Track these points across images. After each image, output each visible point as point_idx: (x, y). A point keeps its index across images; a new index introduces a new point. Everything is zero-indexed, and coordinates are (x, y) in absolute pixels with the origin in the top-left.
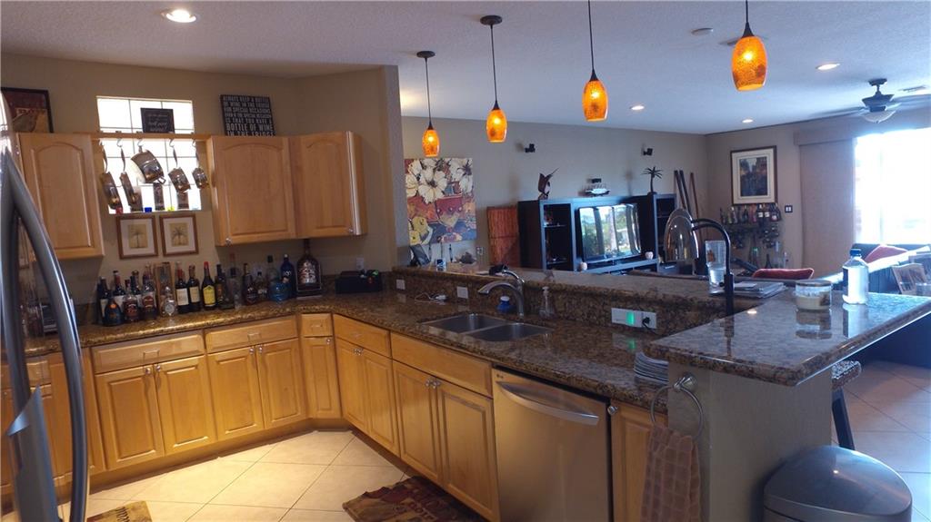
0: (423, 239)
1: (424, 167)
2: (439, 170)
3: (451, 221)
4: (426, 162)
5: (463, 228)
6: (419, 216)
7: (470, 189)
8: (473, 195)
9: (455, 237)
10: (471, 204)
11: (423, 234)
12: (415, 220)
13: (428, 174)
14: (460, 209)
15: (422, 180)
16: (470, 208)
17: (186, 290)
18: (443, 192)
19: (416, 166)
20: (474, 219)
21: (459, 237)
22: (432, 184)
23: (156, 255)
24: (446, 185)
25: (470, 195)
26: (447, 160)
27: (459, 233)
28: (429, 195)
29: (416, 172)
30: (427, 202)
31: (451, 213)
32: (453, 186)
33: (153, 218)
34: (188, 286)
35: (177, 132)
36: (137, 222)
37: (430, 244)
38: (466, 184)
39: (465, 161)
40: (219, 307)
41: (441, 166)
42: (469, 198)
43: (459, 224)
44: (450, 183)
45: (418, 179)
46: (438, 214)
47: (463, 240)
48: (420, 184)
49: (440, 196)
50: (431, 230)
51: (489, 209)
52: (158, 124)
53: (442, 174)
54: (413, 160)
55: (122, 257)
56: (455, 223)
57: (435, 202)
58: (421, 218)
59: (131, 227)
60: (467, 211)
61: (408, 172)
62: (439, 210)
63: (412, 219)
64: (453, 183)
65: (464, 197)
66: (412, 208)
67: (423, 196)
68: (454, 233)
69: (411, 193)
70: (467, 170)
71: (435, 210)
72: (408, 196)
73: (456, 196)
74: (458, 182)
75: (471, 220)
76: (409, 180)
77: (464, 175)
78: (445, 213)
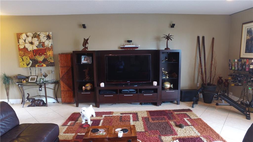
0: (28, 65)
1: (27, 36)
3: (41, 59)
4: (28, 34)
5: (47, 62)
6: (26, 56)
7: (50, 45)
9: (42, 66)
10: (51, 52)
11: (27, 63)
12: (24, 58)
13: (30, 39)
15: (27, 41)
16: (49, 53)
18: (37, 47)
19: (24, 36)
21: (44, 65)
22: (32, 43)
24: (38, 44)
25: (50, 48)
26: (38, 33)
28: (30, 48)
29: (24, 39)
30: (29, 50)
31: (40, 55)
37: (31, 67)
38: (48, 43)
39: (47, 34)
41: (36, 36)
43: (45, 61)
44: (40, 43)
45: (25, 41)
46: (35, 56)
47: (46, 66)
48: (26, 43)
49: (35, 48)
50: (31, 62)
53: (36, 39)
54: (22, 34)
56: (43, 59)
57: (33, 51)
60: (48, 55)
61: (20, 38)
62: (35, 54)
63: (22, 57)
64: (42, 43)
65: (47, 49)
66: (22, 53)
67: (27, 48)
68: (42, 64)
69: (22, 47)
70: (48, 37)
71: (33, 54)
72: (20, 48)
73: (43, 48)
74: (44, 42)
75: (51, 59)
76: (21, 42)
77: (47, 39)
78: (38, 55)
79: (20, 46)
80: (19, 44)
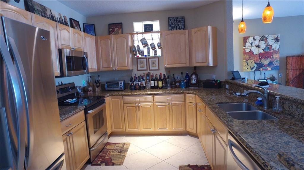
0: (252, 69)
1: (254, 39)
2: (262, 41)
3: (266, 62)
4: (256, 37)
5: (272, 65)
6: (251, 59)
7: (277, 48)
8: (279, 51)
9: (267, 69)
10: (278, 55)
11: (252, 67)
12: (249, 61)
13: (256, 43)
14: (271, 57)
15: (253, 45)
16: (276, 56)
17: (153, 81)
18: (263, 50)
19: (251, 40)
20: (278, 61)
21: (270, 69)
22: (258, 46)
23: (147, 70)
24: (265, 47)
25: (277, 51)
26: (266, 36)
27: (270, 67)
28: (256, 51)
29: (251, 42)
30: (255, 54)
31: (266, 58)
32: (269, 47)
33: (146, 58)
34: (154, 80)
35: (154, 31)
36: (142, 60)
37: (255, 71)
38: (275, 46)
39: (276, 36)
40: (162, 88)
41: (263, 39)
42: (276, 52)
43: (270, 64)
44: (267, 46)
45: (252, 44)
46: (260, 59)
47: (271, 70)
48: (252, 46)
49: (262, 51)
50: (256, 66)
51: (287, 57)
52: (148, 29)
53: (263, 42)
54: (249, 37)
55: (138, 70)
56: (268, 63)
57: (259, 54)
58: (252, 61)
59: (140, 61)
60: (275, 58)
61: (247, 42)
62: (260, 58)
63: (247, 61)
64: (269, 46)
65: (274, 52)
66: (248, 57)
67: (253, 52)
68: (267, 67)
69: (248, 51)
70: (277, 40)
71: (258, 57)
72: (246, 51)
73: (270, 51)
74: (272, 45)
75: (277, 62)
76: (247, 45)
77: (275, 42)
78: (263, 58)
79: (246, 50)
80: (245, 47)
